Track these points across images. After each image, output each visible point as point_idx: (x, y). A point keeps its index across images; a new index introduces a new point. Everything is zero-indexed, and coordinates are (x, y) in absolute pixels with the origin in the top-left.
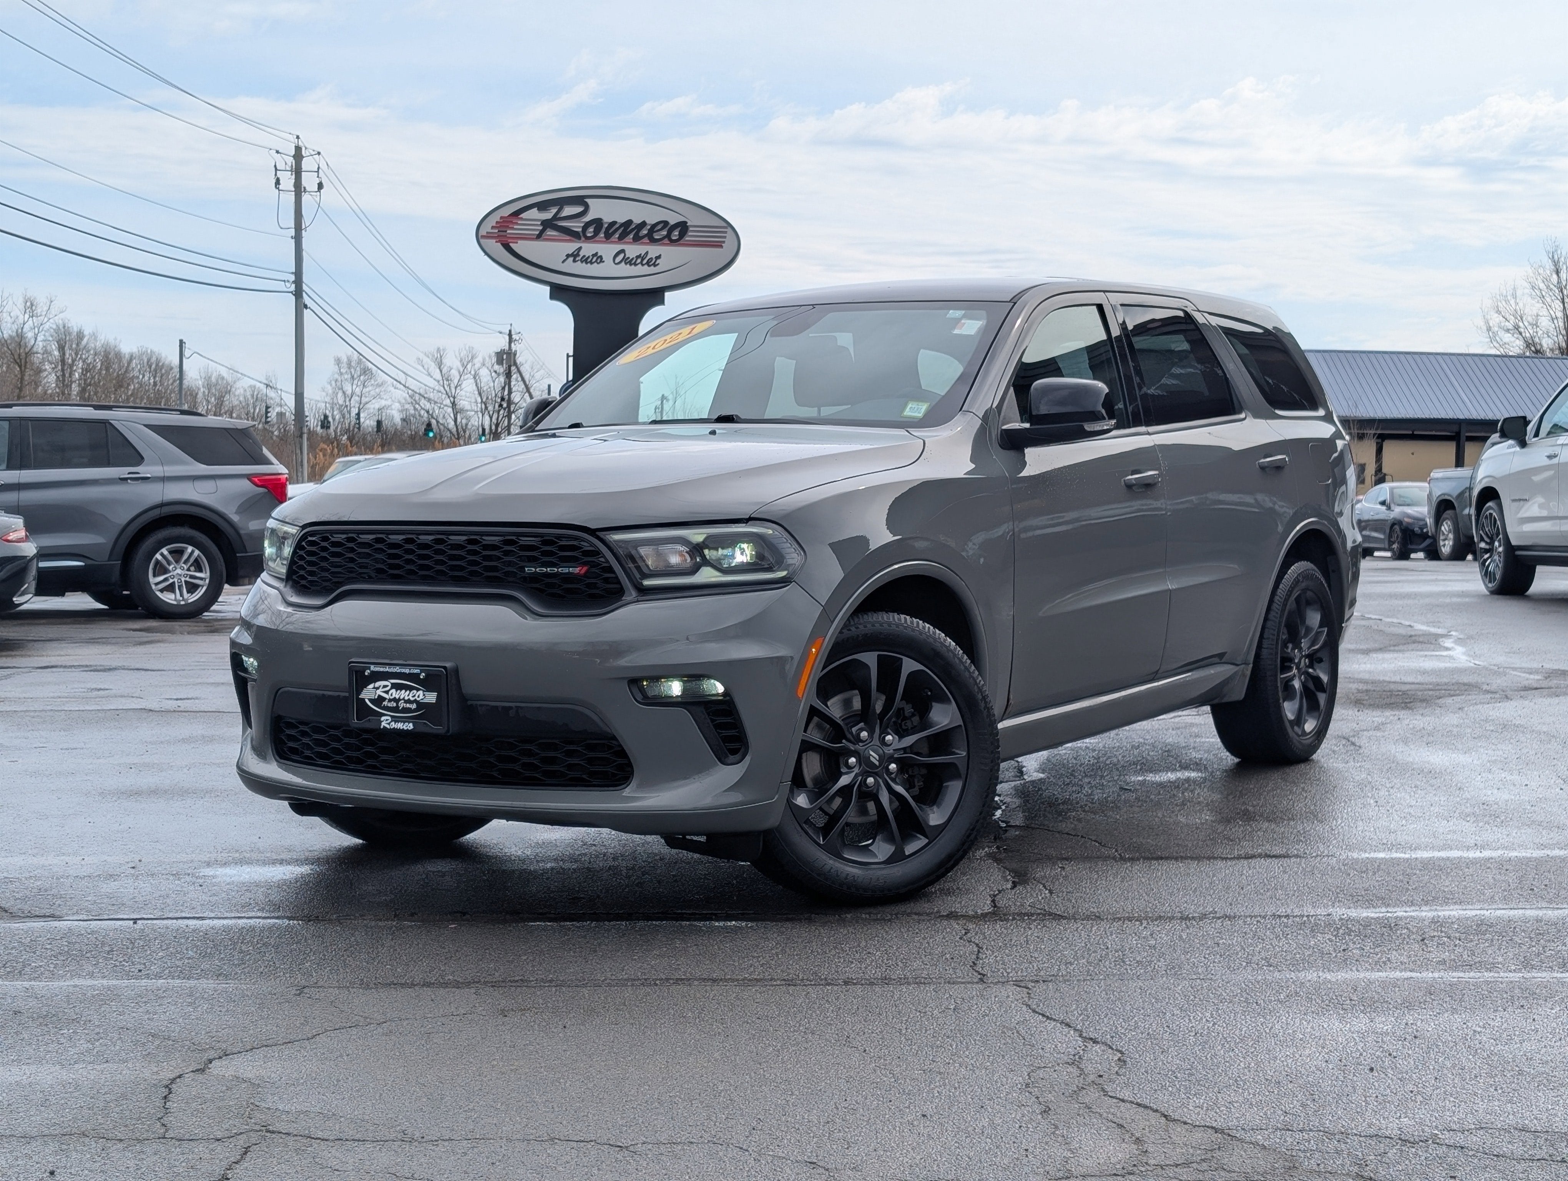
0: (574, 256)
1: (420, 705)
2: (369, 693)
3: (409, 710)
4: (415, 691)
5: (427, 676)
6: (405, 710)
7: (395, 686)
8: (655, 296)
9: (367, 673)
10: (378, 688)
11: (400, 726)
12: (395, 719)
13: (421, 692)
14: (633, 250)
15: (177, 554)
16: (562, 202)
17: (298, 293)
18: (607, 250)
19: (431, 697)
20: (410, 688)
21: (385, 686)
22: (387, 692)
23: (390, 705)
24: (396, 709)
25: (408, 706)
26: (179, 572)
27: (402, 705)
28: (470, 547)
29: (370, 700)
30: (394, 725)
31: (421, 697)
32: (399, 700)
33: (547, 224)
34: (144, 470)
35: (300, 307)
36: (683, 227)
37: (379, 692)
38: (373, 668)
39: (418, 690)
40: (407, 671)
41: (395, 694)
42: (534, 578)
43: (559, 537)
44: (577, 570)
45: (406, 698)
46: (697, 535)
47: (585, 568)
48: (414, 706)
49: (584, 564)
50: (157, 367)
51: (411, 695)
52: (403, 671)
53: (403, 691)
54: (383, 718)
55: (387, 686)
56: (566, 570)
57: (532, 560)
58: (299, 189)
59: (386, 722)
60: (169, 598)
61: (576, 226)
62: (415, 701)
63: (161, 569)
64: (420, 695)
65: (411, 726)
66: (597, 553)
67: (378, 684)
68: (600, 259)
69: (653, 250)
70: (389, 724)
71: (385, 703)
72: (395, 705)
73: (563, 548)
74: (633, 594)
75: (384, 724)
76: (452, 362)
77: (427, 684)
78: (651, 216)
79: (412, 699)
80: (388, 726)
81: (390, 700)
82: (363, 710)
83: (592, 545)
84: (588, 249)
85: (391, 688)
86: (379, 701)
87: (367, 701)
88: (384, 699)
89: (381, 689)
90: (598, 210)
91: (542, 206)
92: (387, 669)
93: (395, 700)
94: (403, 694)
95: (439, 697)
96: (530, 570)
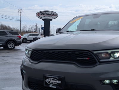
0: (44, 17)
1: (57, 84)
2: (47, 80)
3: (55, 84)
5: (59, 78)
6: (54, 84)
7: (52, 80)
8: (51, 20)
9: (47, 77)
11: (53, 87)
12: (52, 86)
14: (49, 16)
15: (11, 43)
16: (43, 12)
17: (20, 21)
18: (47, 16)
19: (60, 82)
20: (56, 80)
24: (52, 84)
26: (11, 45)
27: (54, 83)
28: (65, 54)
33: (42, 14)
34: (8, 36)
35: (20, 22)
36: (53, 14)
38: (48, 76)
41: (52, 81)
42: (79, 60)
43: (83, 52)
44: (87, 59)
46: (109, 51)
47: (89, 58)
48: (56, 84)
49: (89, 57)
50: (9, 27)
56: (85, 59)
57: (78, 57)
58: (20, 12)
59: (51, 86)
60: (10, 47)
61: (44, 14)
63: (9, 45)
64: (57, 82)
65: (55, 87)
66: (91, 55)
67: (49, 79)
68: (46, 17)
69: (51, 16)
71: (50, 83)
73: (84, 54)
74: (98, 63)
75: (50, 86)
76: (32, 26)
77: (59, 80)
78: (51, 13)
82: (46, 83)
83: (90, 54)
84: (45, 16)
86: (49, 82)
90: (46, 13)
91: (41, 12)
92: (51, 76)
94: (54, 81)
95: (61, 82)
96: (78, 58)
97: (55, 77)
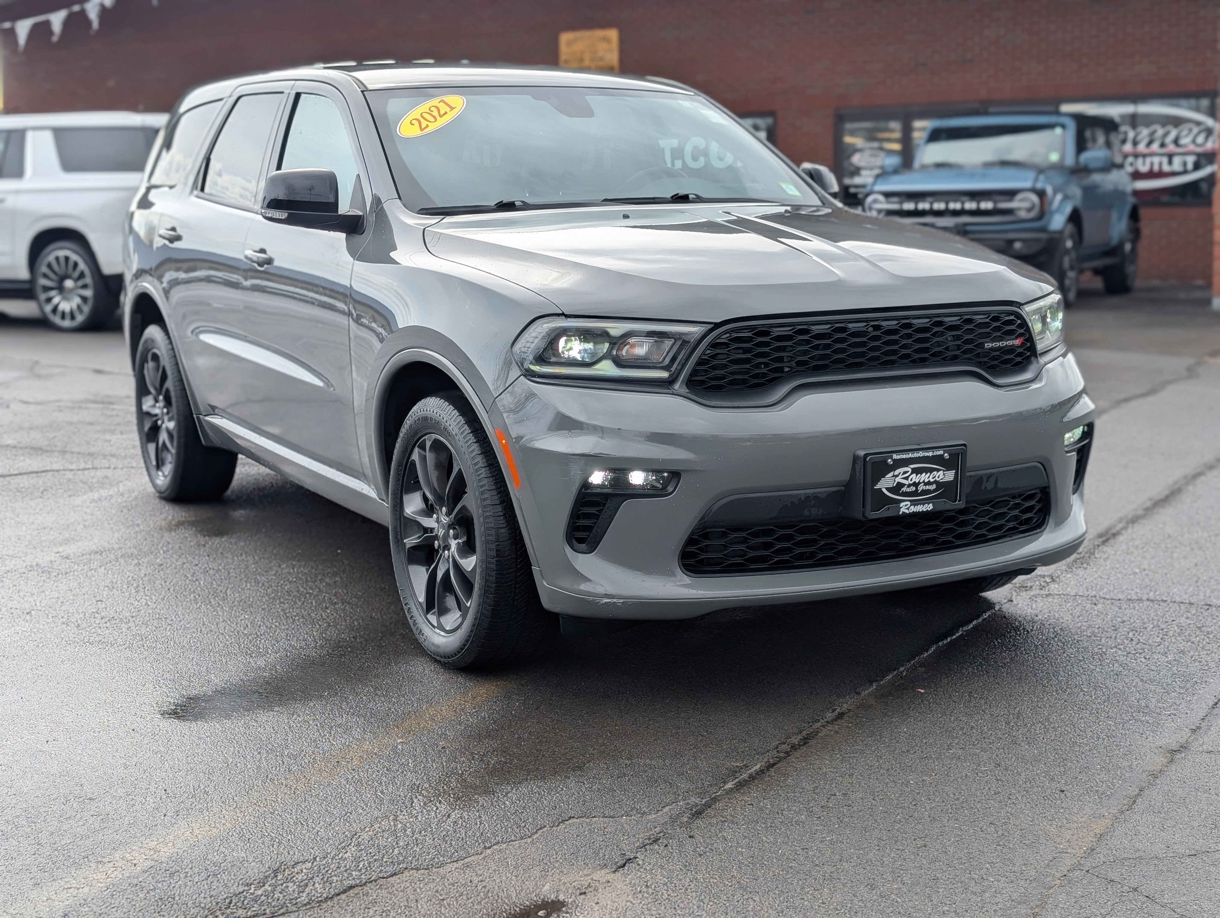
1: (939, 484)
2: (885, 484)
3: (928, 492)
4: (935, 472)
5: (949, 456)
6: (924, 492)
7: (916, 471)
9: (888, 462)
10: (897, 476)
11: (920, 508)
12: (914, 503)
13: (941, 473)
19: (950, 476)
20: (931, 470)
21: (905, 473)
22: (906, 478)
23: (908, 490)
24: (915, 493)
25: (928, 487)
27: (921, 488)
29: (887, 489)
30: (913, 509)
31: (941, 477)
32: (919, 483)
37: (898, 480)
38: (895, 456)
39: (938, 470)
40: (930, 454)
41: (915, 478)
44: (1016, 342)
45: (926, 481)
47: (1021, 339)
48: (933, 487)
49: (1020, 335)
51: (931, 477)
52: (926, 454)
53: (924, 474)
54: (902, 504)
55: (907, 472)
57: (987, 335)
59: (906, 508)
62: (936, 482)
64: (940, 475)
65: (929, 507)
67: (897, 472)
70: (908, 509)
71: (904, 489)
72: (914, 488)
77: (947, 465)
79: (932, 480)
80: (907, 511)
81: (909, 486)
82: (881, 500)
85: (912, 474)
86: (897, 489)
87: (884, 490)
88: (903, 485)
89: (900, 476)
92: (910, 456)
93: (916, 485)
94: (924, 477)
95: (956, 474)
96: (989, 345)
97: (921, 454)
